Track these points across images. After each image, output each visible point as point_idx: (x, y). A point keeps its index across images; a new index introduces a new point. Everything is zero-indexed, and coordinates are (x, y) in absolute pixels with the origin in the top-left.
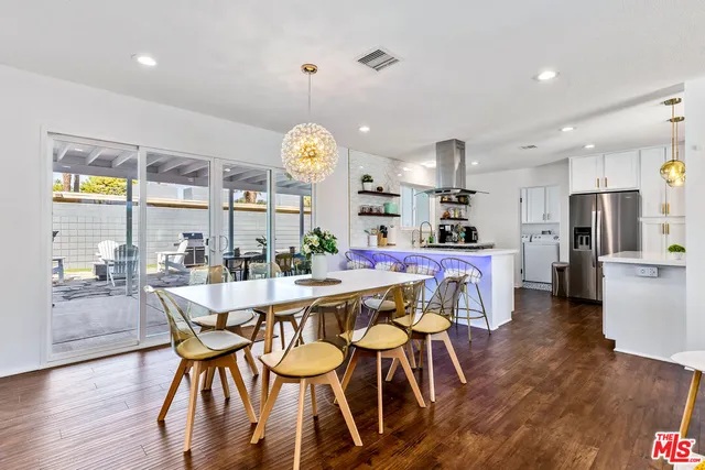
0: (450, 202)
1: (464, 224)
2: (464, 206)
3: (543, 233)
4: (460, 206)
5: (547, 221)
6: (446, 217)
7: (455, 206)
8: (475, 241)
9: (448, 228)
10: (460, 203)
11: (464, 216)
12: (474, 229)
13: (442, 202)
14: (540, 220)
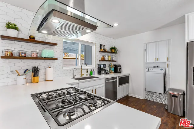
0: (105, 51)
1: (114, 63)
2: (114, 54)
3: (154, 67)
4: (112, 54)
5: (157, 62)
6: (103, 60)
7: (109, 54)
8: (120, 72)
9: (102, 66)
10: (112, 52)
11: (114, 59)
12: (120, 66)
13: (100, 51)
14: (154, 61)
